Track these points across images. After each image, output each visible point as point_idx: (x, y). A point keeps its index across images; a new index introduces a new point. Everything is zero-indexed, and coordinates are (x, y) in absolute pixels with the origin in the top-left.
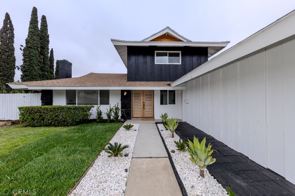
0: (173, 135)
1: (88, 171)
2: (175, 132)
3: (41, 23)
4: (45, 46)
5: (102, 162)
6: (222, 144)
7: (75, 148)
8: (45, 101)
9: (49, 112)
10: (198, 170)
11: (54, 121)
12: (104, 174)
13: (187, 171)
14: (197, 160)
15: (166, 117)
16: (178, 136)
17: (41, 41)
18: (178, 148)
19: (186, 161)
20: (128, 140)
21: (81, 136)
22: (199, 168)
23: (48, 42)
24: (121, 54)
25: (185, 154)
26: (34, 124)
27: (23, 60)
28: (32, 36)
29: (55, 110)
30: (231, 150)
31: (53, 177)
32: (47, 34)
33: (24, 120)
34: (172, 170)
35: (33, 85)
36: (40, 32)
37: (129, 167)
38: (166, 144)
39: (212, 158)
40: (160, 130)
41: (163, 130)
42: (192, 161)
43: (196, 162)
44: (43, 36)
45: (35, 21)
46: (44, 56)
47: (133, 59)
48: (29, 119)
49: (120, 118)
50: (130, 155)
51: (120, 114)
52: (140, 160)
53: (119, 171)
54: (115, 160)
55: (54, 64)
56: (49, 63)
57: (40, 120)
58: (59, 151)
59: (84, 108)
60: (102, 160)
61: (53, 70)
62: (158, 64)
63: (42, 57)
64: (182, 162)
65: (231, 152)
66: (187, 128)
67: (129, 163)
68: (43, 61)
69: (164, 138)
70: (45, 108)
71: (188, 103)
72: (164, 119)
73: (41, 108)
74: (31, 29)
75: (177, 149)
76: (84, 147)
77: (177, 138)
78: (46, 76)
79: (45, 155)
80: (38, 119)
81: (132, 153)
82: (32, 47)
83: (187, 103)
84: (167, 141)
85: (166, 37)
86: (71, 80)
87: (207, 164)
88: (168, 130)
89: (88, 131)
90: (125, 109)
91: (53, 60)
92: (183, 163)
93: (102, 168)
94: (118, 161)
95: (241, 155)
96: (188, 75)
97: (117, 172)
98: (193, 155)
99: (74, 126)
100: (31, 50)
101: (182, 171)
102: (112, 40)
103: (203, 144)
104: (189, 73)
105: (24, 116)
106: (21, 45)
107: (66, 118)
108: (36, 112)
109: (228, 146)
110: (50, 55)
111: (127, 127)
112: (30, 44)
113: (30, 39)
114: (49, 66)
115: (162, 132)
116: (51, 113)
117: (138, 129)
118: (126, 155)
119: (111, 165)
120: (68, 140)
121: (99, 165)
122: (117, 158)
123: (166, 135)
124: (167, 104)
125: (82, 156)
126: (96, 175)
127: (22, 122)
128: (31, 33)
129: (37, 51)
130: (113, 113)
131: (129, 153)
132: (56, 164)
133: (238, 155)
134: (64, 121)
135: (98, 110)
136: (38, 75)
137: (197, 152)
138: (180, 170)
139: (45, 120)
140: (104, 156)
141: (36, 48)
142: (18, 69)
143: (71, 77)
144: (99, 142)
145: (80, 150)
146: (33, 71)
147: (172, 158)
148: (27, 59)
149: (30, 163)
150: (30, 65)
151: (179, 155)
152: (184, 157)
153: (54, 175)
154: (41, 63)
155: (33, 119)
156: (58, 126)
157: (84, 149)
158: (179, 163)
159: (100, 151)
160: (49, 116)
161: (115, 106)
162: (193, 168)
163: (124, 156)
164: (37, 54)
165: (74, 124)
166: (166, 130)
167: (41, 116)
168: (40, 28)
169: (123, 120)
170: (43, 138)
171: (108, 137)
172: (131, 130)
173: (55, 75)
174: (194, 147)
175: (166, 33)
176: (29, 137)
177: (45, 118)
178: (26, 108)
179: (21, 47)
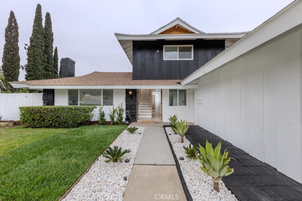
0: (182, 139)
1: (82, 177)
2: (184, 136)
3: (45, 21)
4: (49, 45)
5: (99, 168)
6: (242, 151)
7: (71, 151)
8: (47, 101)
9: (50, 113)
10: (211, 182)
11: (55, 122)
12: (99, 181)
13: (198, 182)
14: (210, 170)
15: (175, 120)
16: (189, 141)
17: (45, 40)
18: (187, 154)
19: (196, 170)
20: (130, 144)
21: (80, 138)
22: (213, 180)
23: (52, 40)
24: (126, 50)
25: (196, 162)
26: (35, 125)
27: (27, 59)
28: (37, 34)
29: (56, 111)
30: (253, 159)
31: (42, 183)
32: (51, 32)
33: (25, 121)
34: (180, 180)
35: (34, 84)
36: (44, 30)
37: (129, 175)
38: (174, 149)
39: (229, 168)
40: (168, 134)
41: (171, 134)
42: (203, 170)
43: (208, 172)
44: (48, 34)
45: (39, 19)
46: (48, 55)
47: (139, 55)
48: (29, 120)
49: (124, 120)
50: (132, 162)
51: (124, 116)
52: (142, 167)
53: (117, 179)
54: (114, 166)
55: (58, 64)
56: (53, 62)
57: (41, 121)
58: (54, 154)
59: (85, 109)
60: (99, 165)
61: (57, 69)
62: (167, 60)
63: (46, 56)
64: (191, 172)
65: (254, 161)
66: (200, 132)
67: (130, 171)
68: (47, 60)
69: (172, 143)
70: (45, 108)
71: (201, 104)
72: (173, 122)
73: (41, 108)
74: (35, 27)
75: (186, 156)
76: (81, 150)
77: (187, 143)
78: (50, 76)
79: (39, 157)
80: (39, 120)
81: (134, 158)
82: (37, 45)
83: (199, 104)
84: (176, 146)
85: (176, 29)
86: (73, 79)
87: (222, 175)
88: (177, 134)
89: (88, 134)
90: (130, 111)
91: (57, 59)
92: (194, 172)
93: (99, 174)
94: (117, 167)
95: (266, 165)
96: (201, 70)
97: (114, 180)
98: (204, 163)
99: (75, 128)
100: (36, 49)
101: (191, 182)
102: (116, 35)
103: (217, 150)
104: (201, 67)
105: (25, 116)
106: (25, 44)
107: (66, 119)
108: (37, 113)
109: (249, 154)
110: (54, 54)
111: (131, 130)
112: (34, 42)
113: (35, 38)
114: (53, 66)
115: (170, 137)
116: (51, 113)
117: (143, 132)
118: (127, 161)
119: (108, 172)
120: (65, 142)
121: (96, 171)
122: (116, 164)
123: (174, 140)
124: (177, 106)
125: (77, 160)
126: (90, 182)
127: (23, 123)
128: (35, 31)
129: (41, 50)
130: (116, 114)
131: (130, 159)
132: (48, 168)
133: (263, 166)
134: (65, 123)
135: (100, 111)
136: (42, 74)
137: (210, 160)
138: (189, 181)
139: (45, 121)
140: (102, 161)
141: (40, 46)
142: (23, 68)
143: (74, 76)
144: (98, 145)
145: (76, 154)
146: (37, 71)
147: (181, 167)
148: (31, 59)
149: (22, 166)
150: (35, 65)
151: (189, 163)
152: (195, 166)
153: (43, 180)
154: (45, 62)
155: (33, 119)
156: (59, 128)
157: (81, 153)
158: (188, 172)
159: (98, 156)
160: (49, 117)
161: (119, 107)
162: (205, 179)
163: (124, 162)
164: (41, 53)
165: (75, 126)
166: (175, 134)
167: (41, 117)
168: (44, 26)
169: (128, 123)
170: (40, 139)
171: (108, 140)
172: (135, 133)
173: (59, 75)
174: (206, 154)
175: (176, 25)
176: (27, 138)
177: (45, 118)
178: (27, 108)
179: (25, 45)
